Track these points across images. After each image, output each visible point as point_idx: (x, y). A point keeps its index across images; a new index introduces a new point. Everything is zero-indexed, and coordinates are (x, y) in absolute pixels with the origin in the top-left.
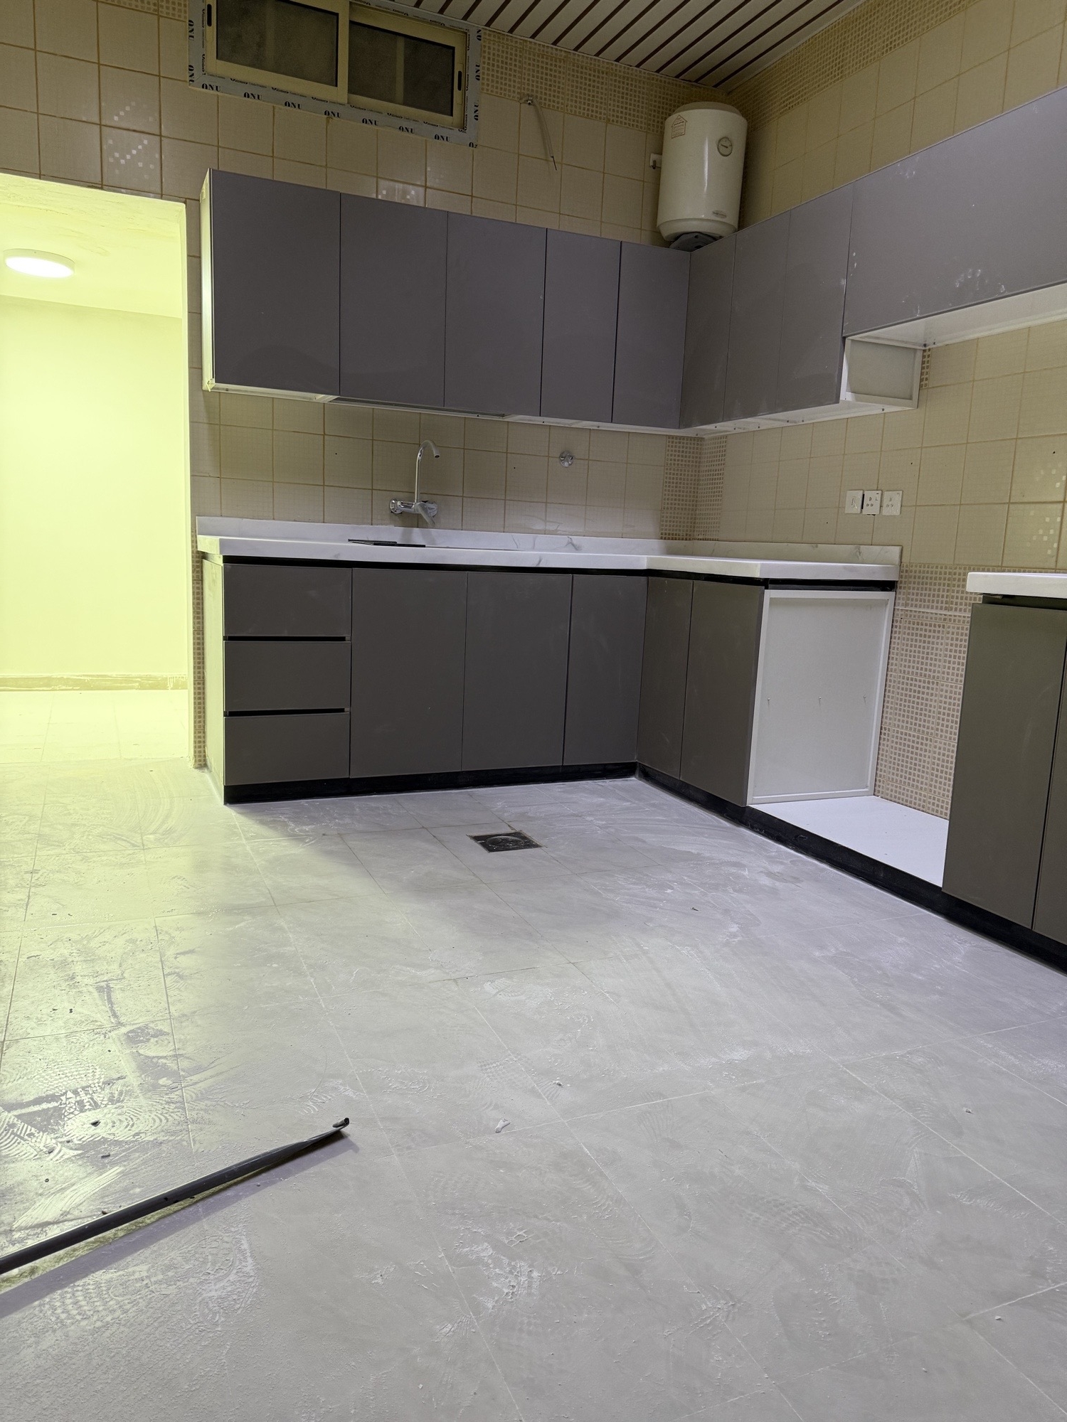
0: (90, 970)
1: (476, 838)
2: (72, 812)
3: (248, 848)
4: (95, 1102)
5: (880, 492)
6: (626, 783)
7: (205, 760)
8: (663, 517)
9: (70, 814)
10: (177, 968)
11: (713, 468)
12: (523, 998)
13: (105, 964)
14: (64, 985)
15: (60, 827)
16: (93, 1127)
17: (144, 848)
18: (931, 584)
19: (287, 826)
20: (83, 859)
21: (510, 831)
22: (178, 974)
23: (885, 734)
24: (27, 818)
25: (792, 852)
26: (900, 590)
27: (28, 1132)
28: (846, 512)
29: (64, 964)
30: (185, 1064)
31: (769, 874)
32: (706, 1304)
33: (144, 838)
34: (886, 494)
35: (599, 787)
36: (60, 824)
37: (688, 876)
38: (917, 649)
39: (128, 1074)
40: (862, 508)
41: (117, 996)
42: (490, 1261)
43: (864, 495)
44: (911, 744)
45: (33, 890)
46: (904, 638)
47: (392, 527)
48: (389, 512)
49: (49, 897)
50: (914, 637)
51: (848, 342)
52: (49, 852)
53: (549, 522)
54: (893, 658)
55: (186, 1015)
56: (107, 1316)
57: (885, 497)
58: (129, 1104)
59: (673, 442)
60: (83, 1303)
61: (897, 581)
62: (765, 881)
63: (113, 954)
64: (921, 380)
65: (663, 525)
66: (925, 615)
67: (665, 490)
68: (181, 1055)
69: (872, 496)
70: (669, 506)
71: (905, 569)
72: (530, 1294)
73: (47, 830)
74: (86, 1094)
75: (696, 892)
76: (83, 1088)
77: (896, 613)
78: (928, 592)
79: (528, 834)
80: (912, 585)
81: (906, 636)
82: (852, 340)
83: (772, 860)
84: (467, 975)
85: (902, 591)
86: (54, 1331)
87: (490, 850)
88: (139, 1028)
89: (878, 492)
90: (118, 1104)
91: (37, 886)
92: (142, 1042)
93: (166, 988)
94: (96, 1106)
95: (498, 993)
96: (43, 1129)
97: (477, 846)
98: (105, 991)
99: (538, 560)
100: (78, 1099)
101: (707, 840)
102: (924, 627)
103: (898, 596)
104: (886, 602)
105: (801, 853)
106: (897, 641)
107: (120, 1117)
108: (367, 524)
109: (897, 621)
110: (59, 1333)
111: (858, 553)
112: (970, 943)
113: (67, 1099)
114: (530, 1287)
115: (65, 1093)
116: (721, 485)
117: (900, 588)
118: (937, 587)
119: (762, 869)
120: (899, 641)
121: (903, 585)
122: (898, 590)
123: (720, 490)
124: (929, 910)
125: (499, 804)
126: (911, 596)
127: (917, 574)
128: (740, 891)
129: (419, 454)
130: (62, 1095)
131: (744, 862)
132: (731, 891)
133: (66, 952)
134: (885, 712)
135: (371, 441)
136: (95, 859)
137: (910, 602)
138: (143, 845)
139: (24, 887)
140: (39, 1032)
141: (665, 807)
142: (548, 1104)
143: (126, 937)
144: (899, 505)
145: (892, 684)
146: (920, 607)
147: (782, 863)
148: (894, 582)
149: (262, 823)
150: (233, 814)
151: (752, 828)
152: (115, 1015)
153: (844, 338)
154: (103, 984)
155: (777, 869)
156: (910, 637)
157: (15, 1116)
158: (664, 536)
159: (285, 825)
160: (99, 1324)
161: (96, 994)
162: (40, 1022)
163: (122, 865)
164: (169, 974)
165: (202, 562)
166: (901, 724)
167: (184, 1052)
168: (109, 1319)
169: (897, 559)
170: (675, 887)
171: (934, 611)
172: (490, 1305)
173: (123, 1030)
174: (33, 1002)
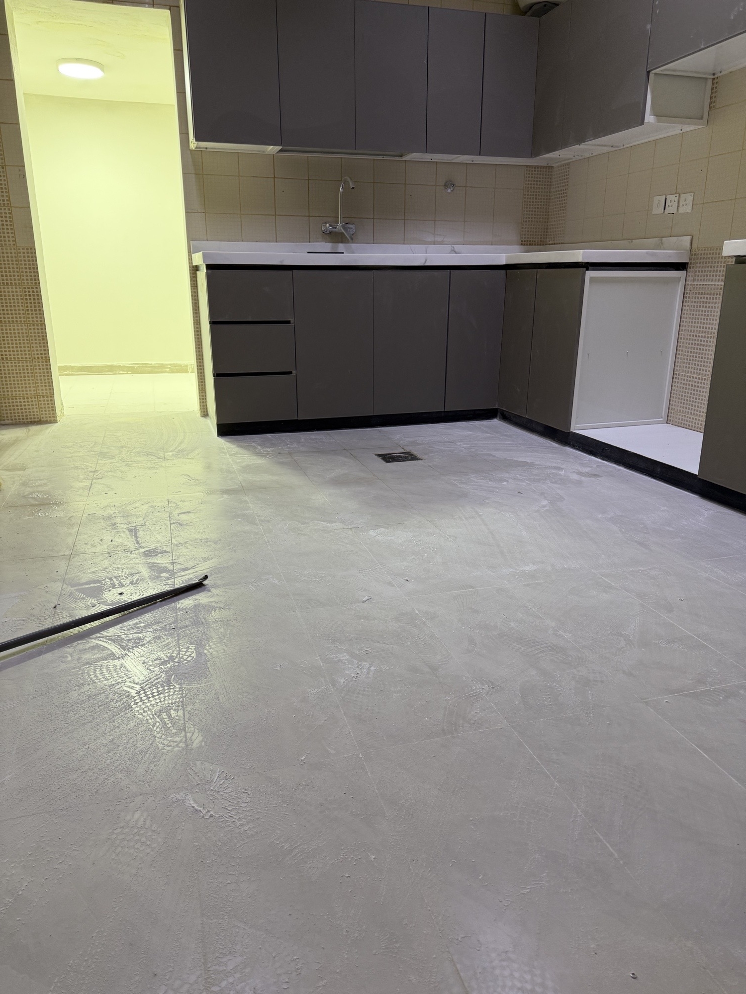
0: (125, 521)
1: (379, 455)
2: (121, 440)
3: (230, 460)
4: (122, 584)
5: (677, 195)
6: (490, 423)
7: (207, 411)
8: (523, 228)
9: (120, 441)
10: (179, 520)
11: (560, 189)
12: (393, 538)
13: (135, 518)
14: (109, 528)
15: (113, 448)
16: (119, 596)
17: (165, 459)
18: (712, 262)
19: (257, 448)
20: (126, 465)
21: (402, 451)
22: (179, 524)
23: (676, 378)
24: (93, 443)
25: (600, 460)
26: (690, 270)
27: (82, 597)
28: (653, 213)
29: (110, 517)
30: (177, 567)
31: (580, 473)
32: (476, 686)
33: (165, 454)
34: (682, 196)
35: (470, 426)
36: (113, 447)
37: (521, 475)
38: (700, 313)
39: (143, 570)
40: (665, 209)
41: (140, 533)
42: (346, 662)
43: (666, 199)
44: (694, 384)
45: (94, 481)
46: (692, 306)
47: (324, 243)
48: (321, 232)
49: (104, 484)
50: (699, 304)
51: (651, 75)
52: (106, 461)
53: (437, 235)
54: (683, 321)
55: (181, 543)
56: (119, 679)
57: (681, 199)
58: (142, 585)
59: (529, 171)
60: (106, 673)
61: (688, 263)
62: (575, 477)
63: (140, 513)
64: (711, 103)
65: (522, 235)
66: (707, 286)
67: (524, 207)
68: (175, 562)
69: (673, 198)
70: (527, 220)
71: (694, 252)
72: (367, 677)
73: (105, 450)
74: (117, 580)
75: (524, 484)
76: (115, 577)
77: (686, 287)
78: (709, 269)
79: (415, 453)
80: (698, 265)
81: (693, 304)
82: (655, 74)
83: (583, 465)
84: (359, 526)
85: (691, 270)
86: (89, 685)
87: (387, 461)
88: (152, 549)
89: (675, 195)
90: (135, 585)
91: (96, 479)
92: (153, 556)
93: (171, 530)
94: (122, 586)
95: (377, 535)
96: (92, 596)
97: (379, 460)
98: (134, 531)
99: (424, 260)
100: (112, 582)
101: (540, 455)
102: (706, 296)
103: (688, 274)
104: (679, 279)
105: (606, 460)
106: (686, 308)
107: (136, 591)
108: (307, 242)
109: (687, 294)
110: (91, 686)
111: (661, 244)
112: (714, 510)
113: (106, 582)
114: (368, 674)
115: (105, 580)
116: (565, 202)
117: (690, 267)
118: (716, 265)
119: (574, 470)
120: (688, 308)
121: (692, 265)
122: (688, 270)
123: (565, 205)
124: (689, 492)
125: (398, 436)
126: (697, 274)
127: (702, 256)
128: (556, 483)
129: (341, 187)
130: (103, 580)
131: (563, 466)
132: (549, 482)
133: (112, 512)
134: (676, 362)
135: (307, 181)
136: (134, 465)
137: (697, 278)
138: (165, 458)
139: (89, 479)
140: (93, 550)
141: (514, 437)
142: (398, 589)
143: (149, 505)
144: (691, 203)
145: (682, 341)
146: (704, 281)
147: (590, 467)
148: (686, 263)
149: (240, 446)
150: (223, 442)
151: (574, 447)
152: (138, 543)
153: (648, 72)
154: (133, 528)
155: (586, 470)
156: (696, 304)
157: (75, 589)
158: (523, 243)
159: (255, 447)
160: (114, 683)
161: (128, 533)
162: (93, 546)
163: (150, 468)
164: (174, 523)
165: (196, 273)
166: (687, 370)
167: (178, 561)
168: (120, 681)
169: (688, 246)
170: (510, 481)
171: (713, 283)
172: (342, 682)
173: (143, 550)
174: (89, 536)
